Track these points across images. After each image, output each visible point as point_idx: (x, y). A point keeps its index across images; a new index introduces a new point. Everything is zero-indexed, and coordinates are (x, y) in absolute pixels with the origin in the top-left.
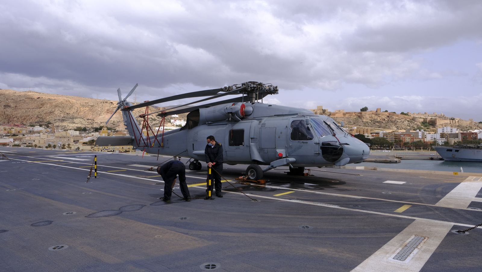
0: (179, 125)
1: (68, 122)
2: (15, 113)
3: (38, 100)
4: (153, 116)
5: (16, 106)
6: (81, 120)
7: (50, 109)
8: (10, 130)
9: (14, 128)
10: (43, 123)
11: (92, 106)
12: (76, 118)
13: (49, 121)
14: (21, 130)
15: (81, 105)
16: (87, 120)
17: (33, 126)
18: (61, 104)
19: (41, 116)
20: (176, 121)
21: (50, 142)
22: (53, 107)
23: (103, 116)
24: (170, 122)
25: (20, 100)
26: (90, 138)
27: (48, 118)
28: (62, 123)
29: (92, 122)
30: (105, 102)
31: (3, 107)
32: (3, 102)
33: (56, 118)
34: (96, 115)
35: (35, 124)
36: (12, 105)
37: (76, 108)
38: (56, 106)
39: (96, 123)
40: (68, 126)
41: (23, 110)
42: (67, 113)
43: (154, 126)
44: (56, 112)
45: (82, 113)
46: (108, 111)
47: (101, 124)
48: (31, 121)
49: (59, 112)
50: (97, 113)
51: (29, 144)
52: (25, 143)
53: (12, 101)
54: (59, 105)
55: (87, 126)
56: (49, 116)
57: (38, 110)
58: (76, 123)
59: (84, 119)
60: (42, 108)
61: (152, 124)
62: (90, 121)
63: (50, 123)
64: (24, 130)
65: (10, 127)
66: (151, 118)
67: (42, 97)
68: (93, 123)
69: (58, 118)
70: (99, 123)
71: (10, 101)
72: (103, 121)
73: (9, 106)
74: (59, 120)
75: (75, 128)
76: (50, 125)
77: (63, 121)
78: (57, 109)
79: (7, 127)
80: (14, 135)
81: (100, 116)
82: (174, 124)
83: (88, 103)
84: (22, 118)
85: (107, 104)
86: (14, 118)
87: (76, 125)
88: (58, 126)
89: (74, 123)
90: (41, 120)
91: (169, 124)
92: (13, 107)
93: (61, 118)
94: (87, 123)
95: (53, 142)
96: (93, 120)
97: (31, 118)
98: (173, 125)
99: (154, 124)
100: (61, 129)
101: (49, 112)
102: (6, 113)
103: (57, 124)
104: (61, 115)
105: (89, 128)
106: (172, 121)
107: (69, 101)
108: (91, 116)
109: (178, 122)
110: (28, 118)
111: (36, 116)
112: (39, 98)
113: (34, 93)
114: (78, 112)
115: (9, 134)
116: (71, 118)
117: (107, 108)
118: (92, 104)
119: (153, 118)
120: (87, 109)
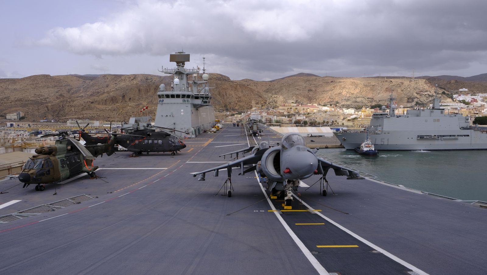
0: (462, 100)
1: (352, 101)
2: (315, 95)
3: (331, 83)
4: (431, 92)
5: (316, 90)
6: (363, 99)
7: (339, 91)
8: (307, 110)
9: (309, 108)
10: (333, 103)
11: (374, 86)
12: (359, 98)
13: (337, 101)
14: (313, 110)
15: (364, 85)
16: (368, 99)
17: (324, 106)
18: (348, 86)
19: (332, 97)
20: (460, 96)
21: (326, 119)
22: (342, 89)
23: (382, 94)
24: (452, 98)
25: (319, 85)
26: (356, 116)
27: (337, 99)
28: (347, 102)
29: (371, 101)
30: (385, 81)
31: (307, 91)
32: (307, 87)
33: (343, 98)
34: (375, 94)
35: (327, 104)
36: (313, 89)
37: (360, 89)
38: (344, 88)
39: (375, 101)
40: (351, 105)
41: (320, 92)
42: (352, 94)
43: (430, 102)
44: (343, 93)
45: (364, 93)
46: (387, 90)
47: (379, 102)
48: (325, 101)
49: (346, 93)
50: (376, 92)
51: (314, 120)
52: (311, 120)
53: (314, 86)
54: (346, 87)
55: (366, 104)
56: (338, 97)
57: (331, 92)
58: (358, 102)
59: (365, 98)
60: (334, 91)
61: (429, 100)
62: (370, 99)
63: (338, 103)
64: (315, 110)
65: (307, 108)
66: (429, 95)
67: (335, 80)
68: (373, 101)
69: (344, 98)
70: (378, 101)
71: (312, 86)
72: (382, 100)
73: (311, 90)
74: (345, 99)
75: (356, 106)
76: (337, 104)
77: (348, 100)
78: (344, 90)
79: (305, 108)
80: (308, 114)
81: (379, 95)
82: (457, 99)
83: (370, 83)
84: (319, 100)
85: (387, 83)
86: (314, 99)
87: (358, 104)
88: (344, 105)
89: (356, 102)
90: (332, 101)
91: (449, 100)
92: (314, 91)
93: (347, 98)
94: (367, 101)
95: (327, 119)
96: (373, 99)
97: (325, 99)
98: (455, 101)
99: (430, 101)
100: (346, 108)
101: (338, 93)
102: (309, 95)
103: (343, 103)
104: (347, 95)
105: (368, 106)
106: (455, 96)
107: (355, 83)
108: (372, 95)
109: (463, 96)
110: (323, 99)
111: (329, 97)
112: (332, 81)
113: (329, 78)
114: (361, 92)
115: (306, 113)
116: (354, 98)
117: (386, 87)
118: (374, 84)
119: (430, 94)
120: (369, 88)
